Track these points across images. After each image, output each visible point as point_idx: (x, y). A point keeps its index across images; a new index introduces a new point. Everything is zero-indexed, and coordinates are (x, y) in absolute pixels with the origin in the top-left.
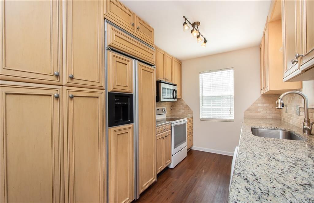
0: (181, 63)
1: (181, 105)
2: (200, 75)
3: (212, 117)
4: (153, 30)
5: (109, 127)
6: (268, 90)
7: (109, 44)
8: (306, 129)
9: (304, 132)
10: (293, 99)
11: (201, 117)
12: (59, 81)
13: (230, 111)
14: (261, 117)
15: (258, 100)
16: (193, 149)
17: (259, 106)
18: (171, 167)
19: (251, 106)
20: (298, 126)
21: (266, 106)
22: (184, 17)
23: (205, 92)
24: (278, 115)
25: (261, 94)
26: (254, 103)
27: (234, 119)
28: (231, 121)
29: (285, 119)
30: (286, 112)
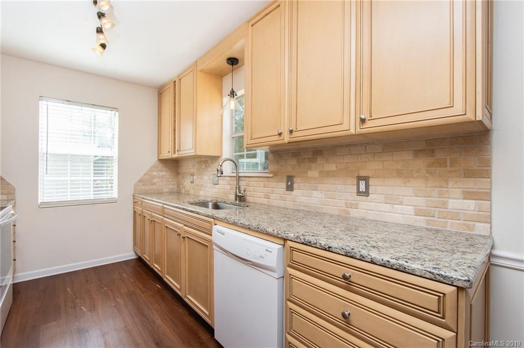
6: (194, 154)
8: (239, 196)
10: (206, 166)
11: (40, 201)
13: (110, 183)
14: (156, 192)
15: (154, 166)
17: (154, 176)
19: (145, 175)
20: (214, 196)
21: (163, 175)
24: (176, 186)
25: (160, 158)
26: (148, 171)
27: (117, 197)
28: (112, 202)
29: (188, 191)
30: (192, 182)
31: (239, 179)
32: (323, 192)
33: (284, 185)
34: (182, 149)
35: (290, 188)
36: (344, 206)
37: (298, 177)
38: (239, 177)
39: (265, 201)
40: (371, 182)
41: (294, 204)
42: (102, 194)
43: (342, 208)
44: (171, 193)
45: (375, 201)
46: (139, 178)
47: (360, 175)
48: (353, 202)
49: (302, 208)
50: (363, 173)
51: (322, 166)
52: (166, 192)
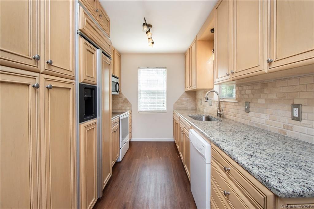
0: (121, 56)
1: (120, 99)
2: (139, 70)
3: (148, 109)
4: (110, 20)
5: (80, 123)
6: (196, 88)
7: (80, 29)
8: (219, 114)
9: (218, 116)
11: (139, 110)
12: (37, 67)
13: (163, 103)
14: (184, 108)
15: (183, 95)
16: (131, 141)
17: (183, 100)
18: (119, 161)
19: (178, 99)
20: (210, 113)
21: (188, 100)
22: (144, 18)
23: (143, 86)
24: (195, 106)
25: (186, 91)
26: (180, 98)
27: (166, 110)
28: (163, 112)
29: (200, 109)
30: (201, 104)
31: (220, 103)
32: (268, 115)
33: (243, 108)
34: (192, 86)
35: (247, 111)
36: (282, 127)
37: (252, 103)
38: (220, 101)
39: (234, 118)
40: (303, 109)
41: (249, 122)
42: (160, 108)
43: (281, 129)
44: (192, 109)
45: (306, 126)
46: (176, 101)
47: (295, 103)
48: (289, 125)
49: (254, 125)
50: (297, 102)
51: (267, 95)
52: (190, 109)
